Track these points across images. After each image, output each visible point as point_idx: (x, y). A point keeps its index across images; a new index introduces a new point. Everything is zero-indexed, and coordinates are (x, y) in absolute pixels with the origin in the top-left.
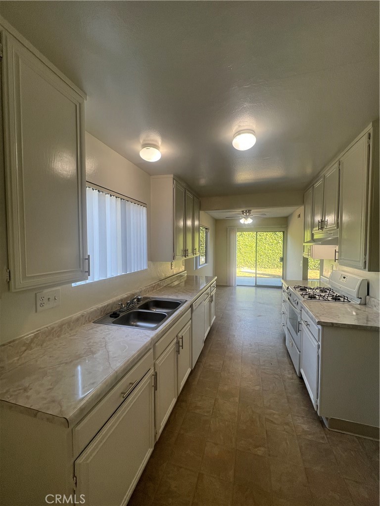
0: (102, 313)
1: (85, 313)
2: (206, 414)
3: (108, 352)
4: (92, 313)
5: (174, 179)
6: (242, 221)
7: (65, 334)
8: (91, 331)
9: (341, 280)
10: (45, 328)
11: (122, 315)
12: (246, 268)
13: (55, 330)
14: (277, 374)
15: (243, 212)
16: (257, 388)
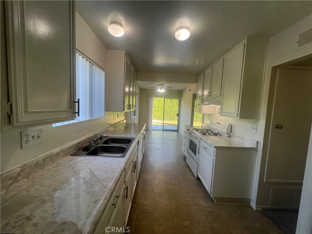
0: (76, 148)
1: (63, 148)
2: (150, 209)
3: (96, 176)
4: (68, 148)
5: (125, 55)
6: (159, 90)
7: (48, 166)
8: (72, 162)
9: (217, 125)
10: (30, 162)
11: (92, 149)
12: (155, 120)
13: (39, 163)
14: (185, 178)
15: (159, 85)
16: (176, 188)
